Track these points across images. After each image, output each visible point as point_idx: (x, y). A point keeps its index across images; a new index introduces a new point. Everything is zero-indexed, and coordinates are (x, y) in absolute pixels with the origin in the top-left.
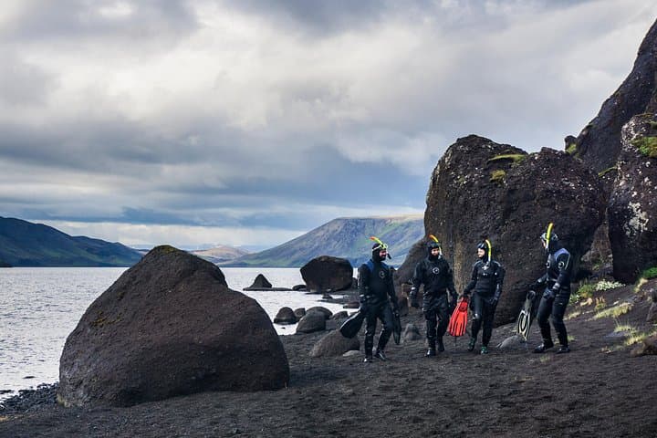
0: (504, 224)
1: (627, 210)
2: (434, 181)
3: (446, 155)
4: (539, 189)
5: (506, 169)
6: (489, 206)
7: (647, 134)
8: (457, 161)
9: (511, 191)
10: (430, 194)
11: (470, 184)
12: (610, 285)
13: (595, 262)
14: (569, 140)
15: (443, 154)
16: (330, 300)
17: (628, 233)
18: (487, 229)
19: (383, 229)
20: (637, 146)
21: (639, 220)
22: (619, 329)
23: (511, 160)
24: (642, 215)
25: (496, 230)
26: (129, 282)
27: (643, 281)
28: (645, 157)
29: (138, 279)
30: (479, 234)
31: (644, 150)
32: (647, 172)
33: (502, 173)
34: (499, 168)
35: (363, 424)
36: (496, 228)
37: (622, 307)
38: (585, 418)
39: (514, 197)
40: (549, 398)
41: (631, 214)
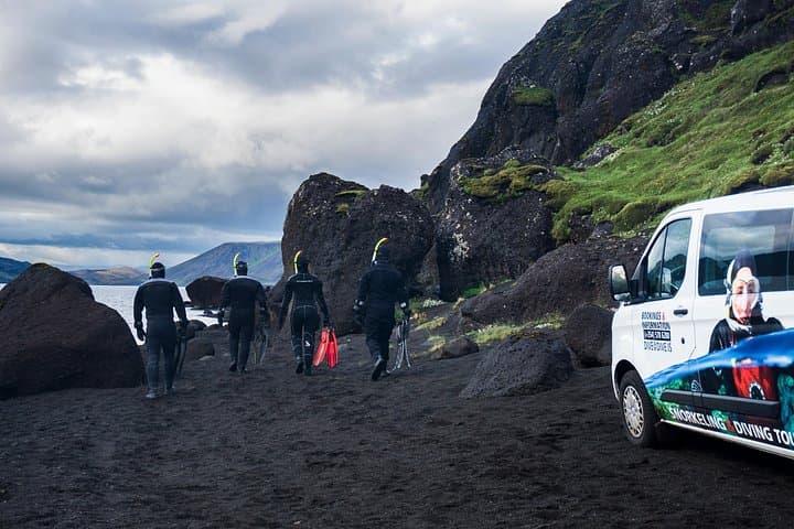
0: (346, 250)
1: (452, 240)
2: (289, 212)
3: (300, 190)
4: (377, 220)
5: (349, 203)
6: (334, 234)
7: (470, 176)
8: (309, 195)
9: (353, 222)
10: (286, 223)
11: (319, 215)
12: (434, 302)
13: (429, 283)
14: (424, 178)
15: (297, 189)
16: (209, 315)
17: (453, 259)
18: (332, 254)
19: (267, 253)
20: (461, 185)
21: (461, 248)
22: (431, 338)
23: (354, 195)
24: (464, 244)
25: (340, 255)
26: (8, 295)
27: (460, 299)
28: (467, 195)
29: (16, 292)
30: (326, 258)
31: (467, 189)
32: (469, 208)
33: (346, 206)
34: (345, 202)
35: (195, 413)
36: (339, 253)
37: (439, 321)
38: (373, 408)
39: (355, 227)
40: (351, 393)
41: (455, 243)
